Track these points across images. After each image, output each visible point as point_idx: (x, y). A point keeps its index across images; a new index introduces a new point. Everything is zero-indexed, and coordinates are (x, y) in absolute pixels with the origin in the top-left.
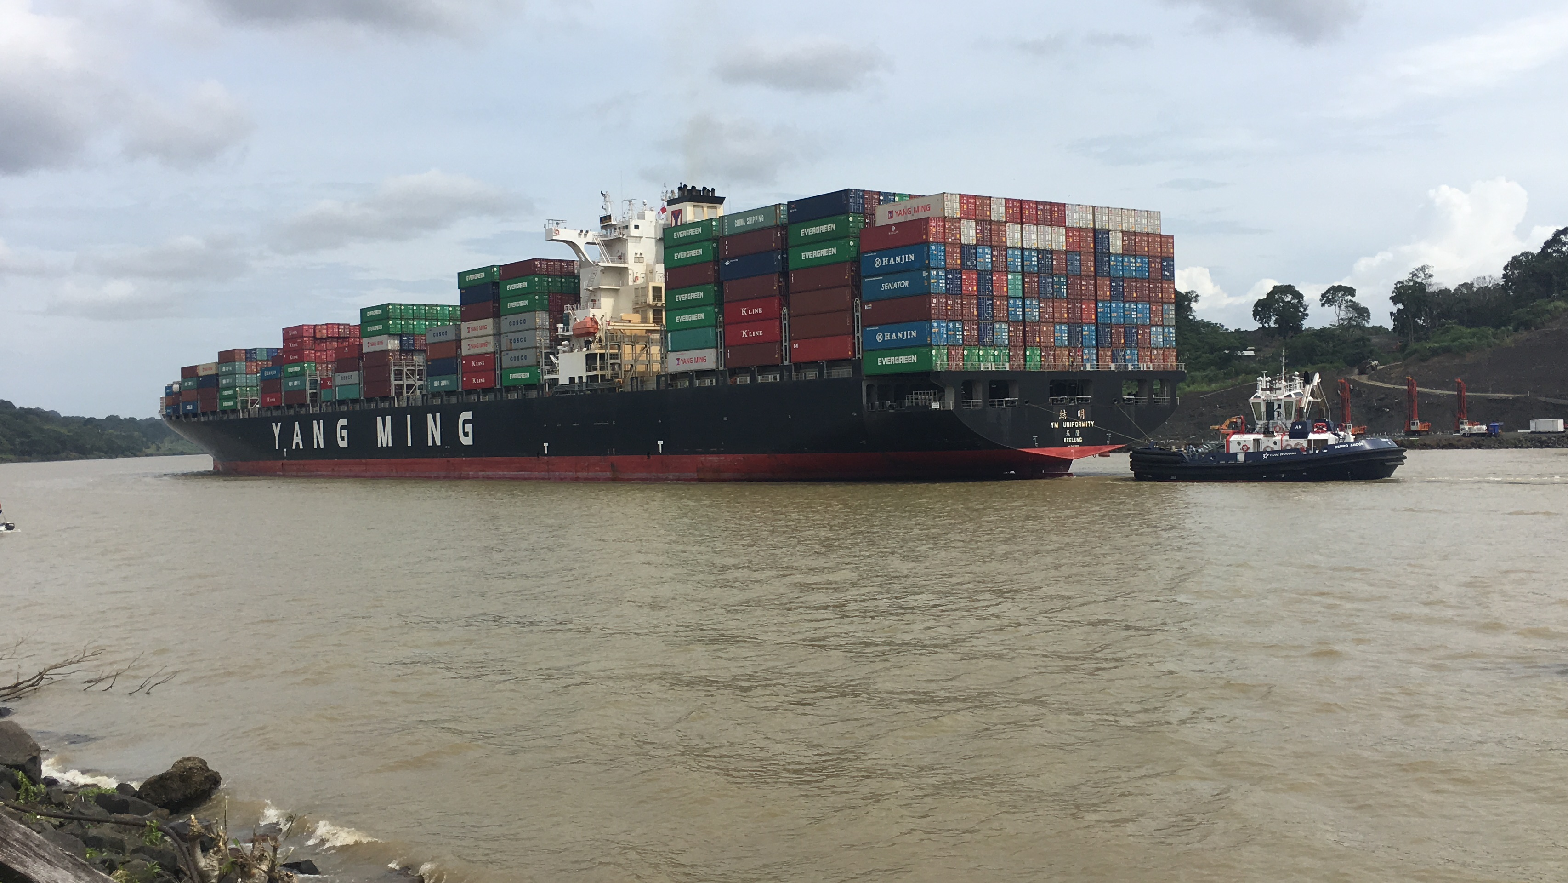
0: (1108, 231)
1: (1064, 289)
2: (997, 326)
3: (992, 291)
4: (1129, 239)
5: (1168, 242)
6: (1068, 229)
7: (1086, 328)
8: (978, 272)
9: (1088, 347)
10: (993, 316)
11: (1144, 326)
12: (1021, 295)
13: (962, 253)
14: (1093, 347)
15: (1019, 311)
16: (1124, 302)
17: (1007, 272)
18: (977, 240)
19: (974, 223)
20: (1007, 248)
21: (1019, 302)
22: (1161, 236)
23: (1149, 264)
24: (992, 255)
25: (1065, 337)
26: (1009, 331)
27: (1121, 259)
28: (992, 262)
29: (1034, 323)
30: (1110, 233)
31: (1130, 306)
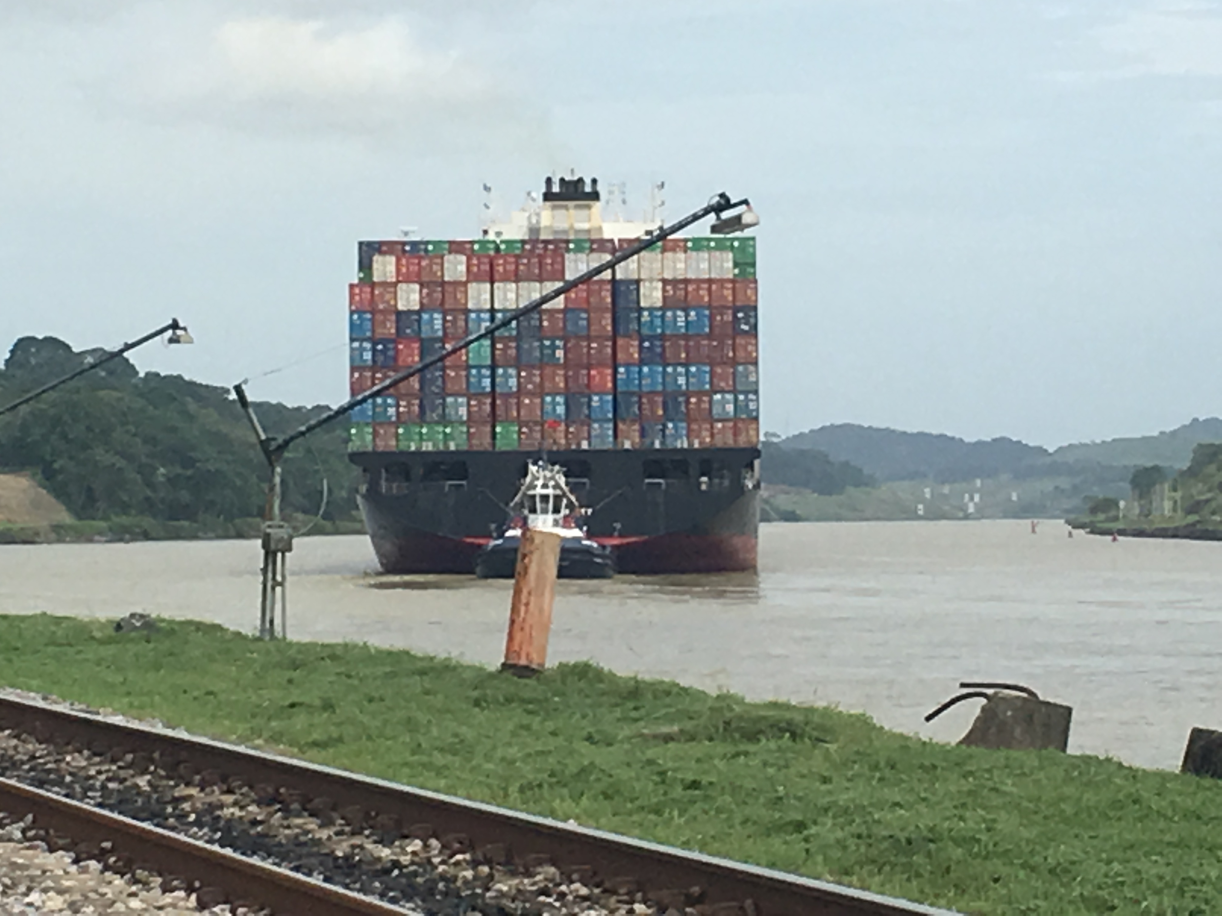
0: (638, 282)
1: (560, 354)
2: (450, 400)
4: (675, 289)
7: (596, 398)
8: (421, 341)
9: (599, 420)
10: (443, 390)
11: (700, 394)
12: (489, 362)
13: (398, 321)
14: (608, 420)
15: (487, 382)
16: (665, 365)
18: (421, 303)
19: (417, 287)
20: (467, 311)
21: (486, 372)
23: (711, 318)
24: (445, 320)
25: (561, 410)
26: (469, 405)
27: (659, 313)
28: (444, 328)
29: (509, 395)
30: (642, 284)
31: (675, 370)
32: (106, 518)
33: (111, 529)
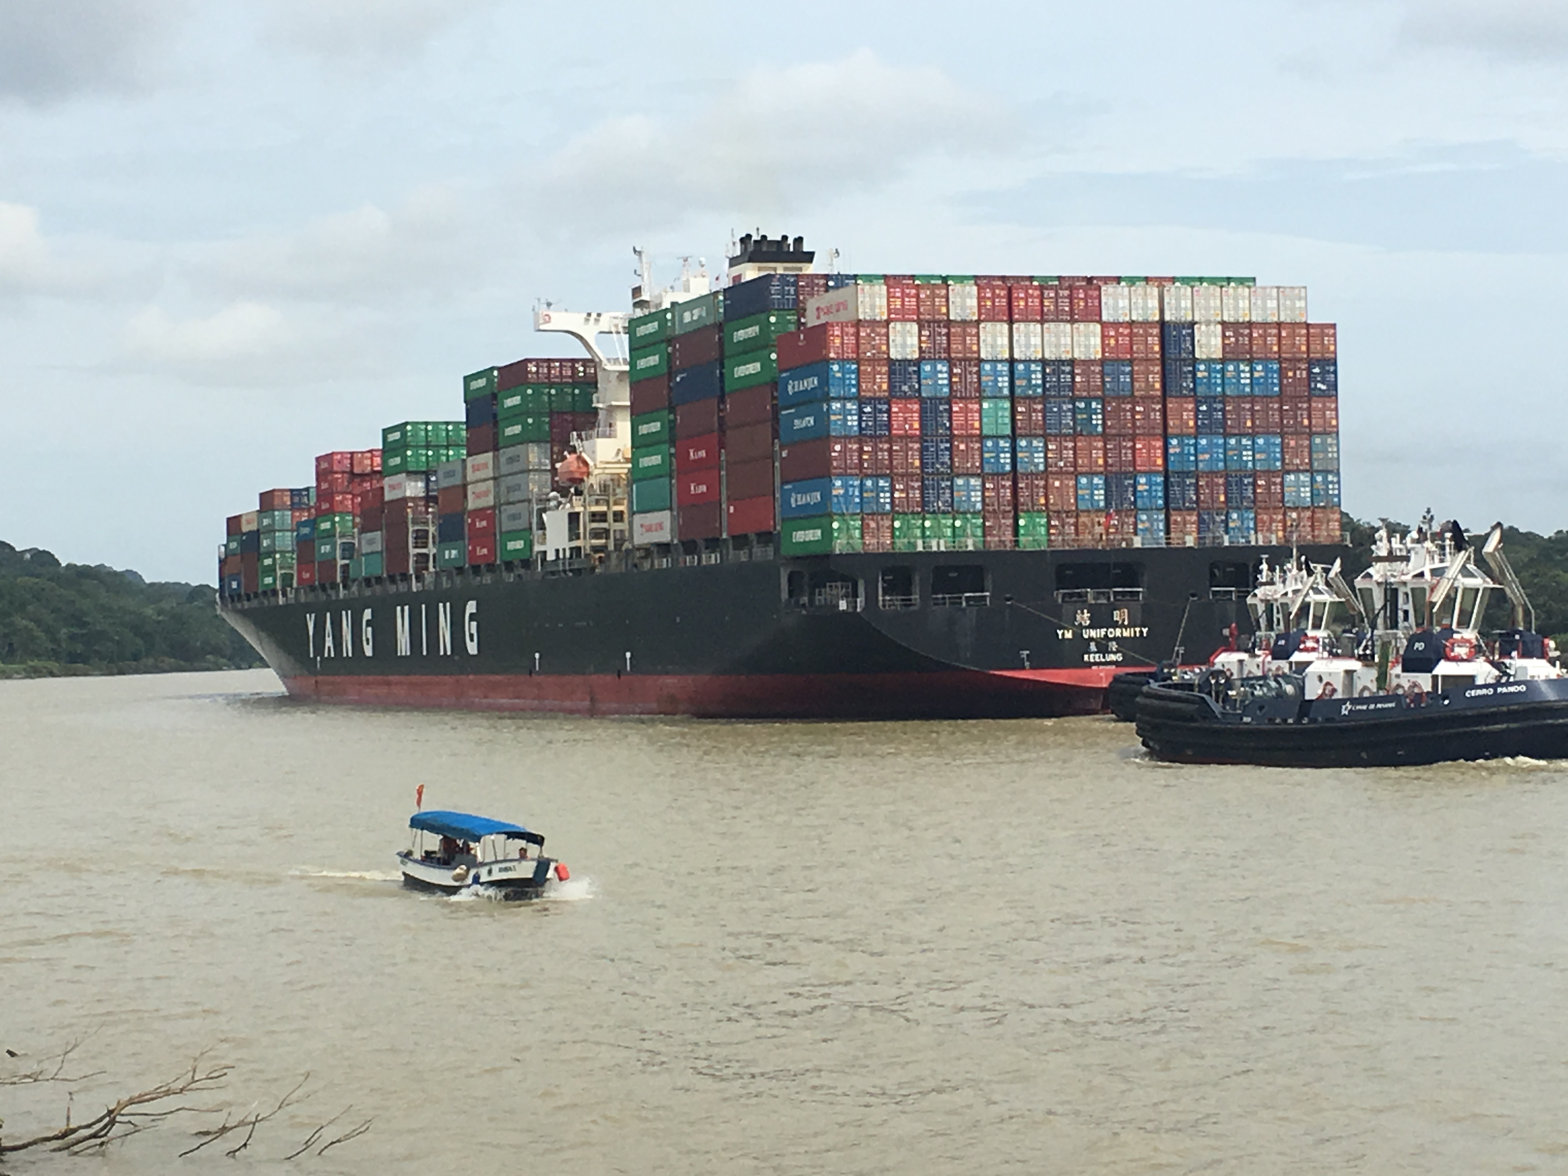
0: (1192, 324)
1: (1097, 419)
2: (960, 482)
3: (950, 428)
4: (1237, 335)
5: (1323, 335)
6: (1104, 325)
7: (1143, 480)
8: (922, 401)
9: (1147, 510)
10: (951, 467)
11: (1269, 473)
12: (1008, 431)
13: (891, 373)
14: (1158, 509)
15: (1005, 458)
16: (1226, 435)
17: (980, 399)
18: (922, 352)
19: (915, 327)
20: (980, 361)
21: (1004, 444)
22: (1308, 326)
23: (1281, 372)
24: (951, 374)
25: (1099, 495)
26: (984, 489)
27: (1219, 367)
28: (951, 384)
29: (1036, 475)
30: (1196, 326)
31: (1239, 442)
32: (21, 663)
33: (25, 670)
